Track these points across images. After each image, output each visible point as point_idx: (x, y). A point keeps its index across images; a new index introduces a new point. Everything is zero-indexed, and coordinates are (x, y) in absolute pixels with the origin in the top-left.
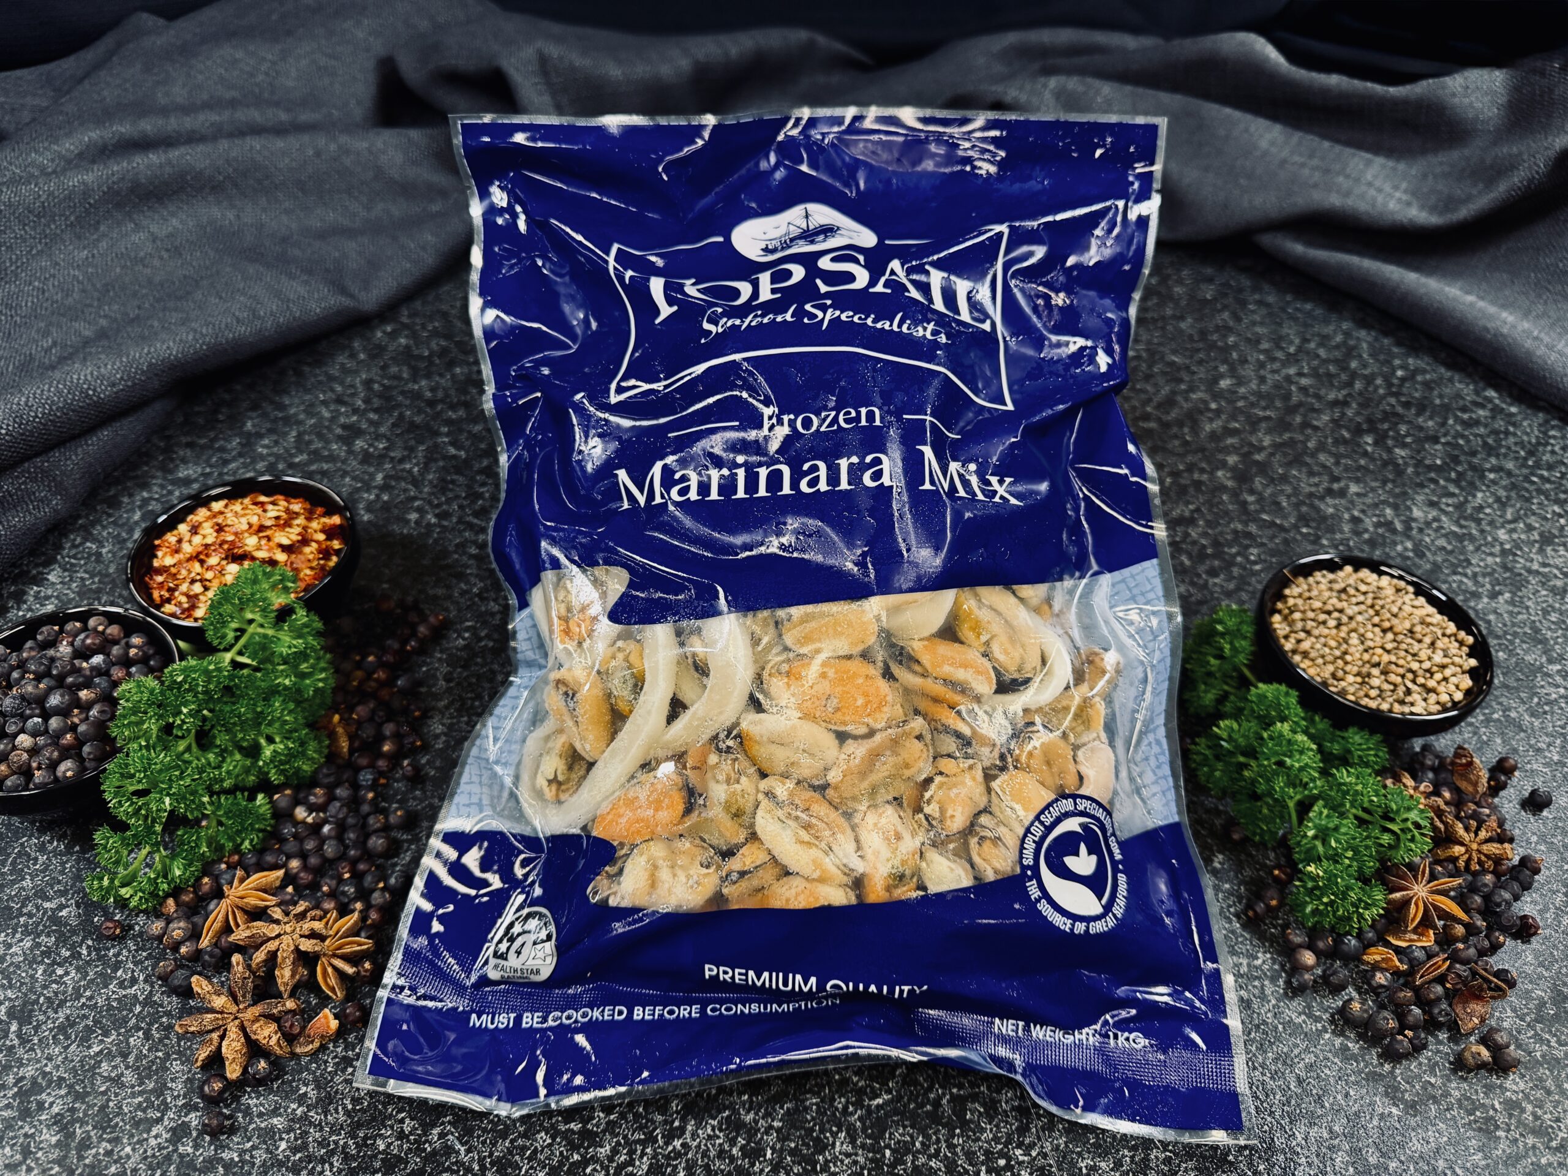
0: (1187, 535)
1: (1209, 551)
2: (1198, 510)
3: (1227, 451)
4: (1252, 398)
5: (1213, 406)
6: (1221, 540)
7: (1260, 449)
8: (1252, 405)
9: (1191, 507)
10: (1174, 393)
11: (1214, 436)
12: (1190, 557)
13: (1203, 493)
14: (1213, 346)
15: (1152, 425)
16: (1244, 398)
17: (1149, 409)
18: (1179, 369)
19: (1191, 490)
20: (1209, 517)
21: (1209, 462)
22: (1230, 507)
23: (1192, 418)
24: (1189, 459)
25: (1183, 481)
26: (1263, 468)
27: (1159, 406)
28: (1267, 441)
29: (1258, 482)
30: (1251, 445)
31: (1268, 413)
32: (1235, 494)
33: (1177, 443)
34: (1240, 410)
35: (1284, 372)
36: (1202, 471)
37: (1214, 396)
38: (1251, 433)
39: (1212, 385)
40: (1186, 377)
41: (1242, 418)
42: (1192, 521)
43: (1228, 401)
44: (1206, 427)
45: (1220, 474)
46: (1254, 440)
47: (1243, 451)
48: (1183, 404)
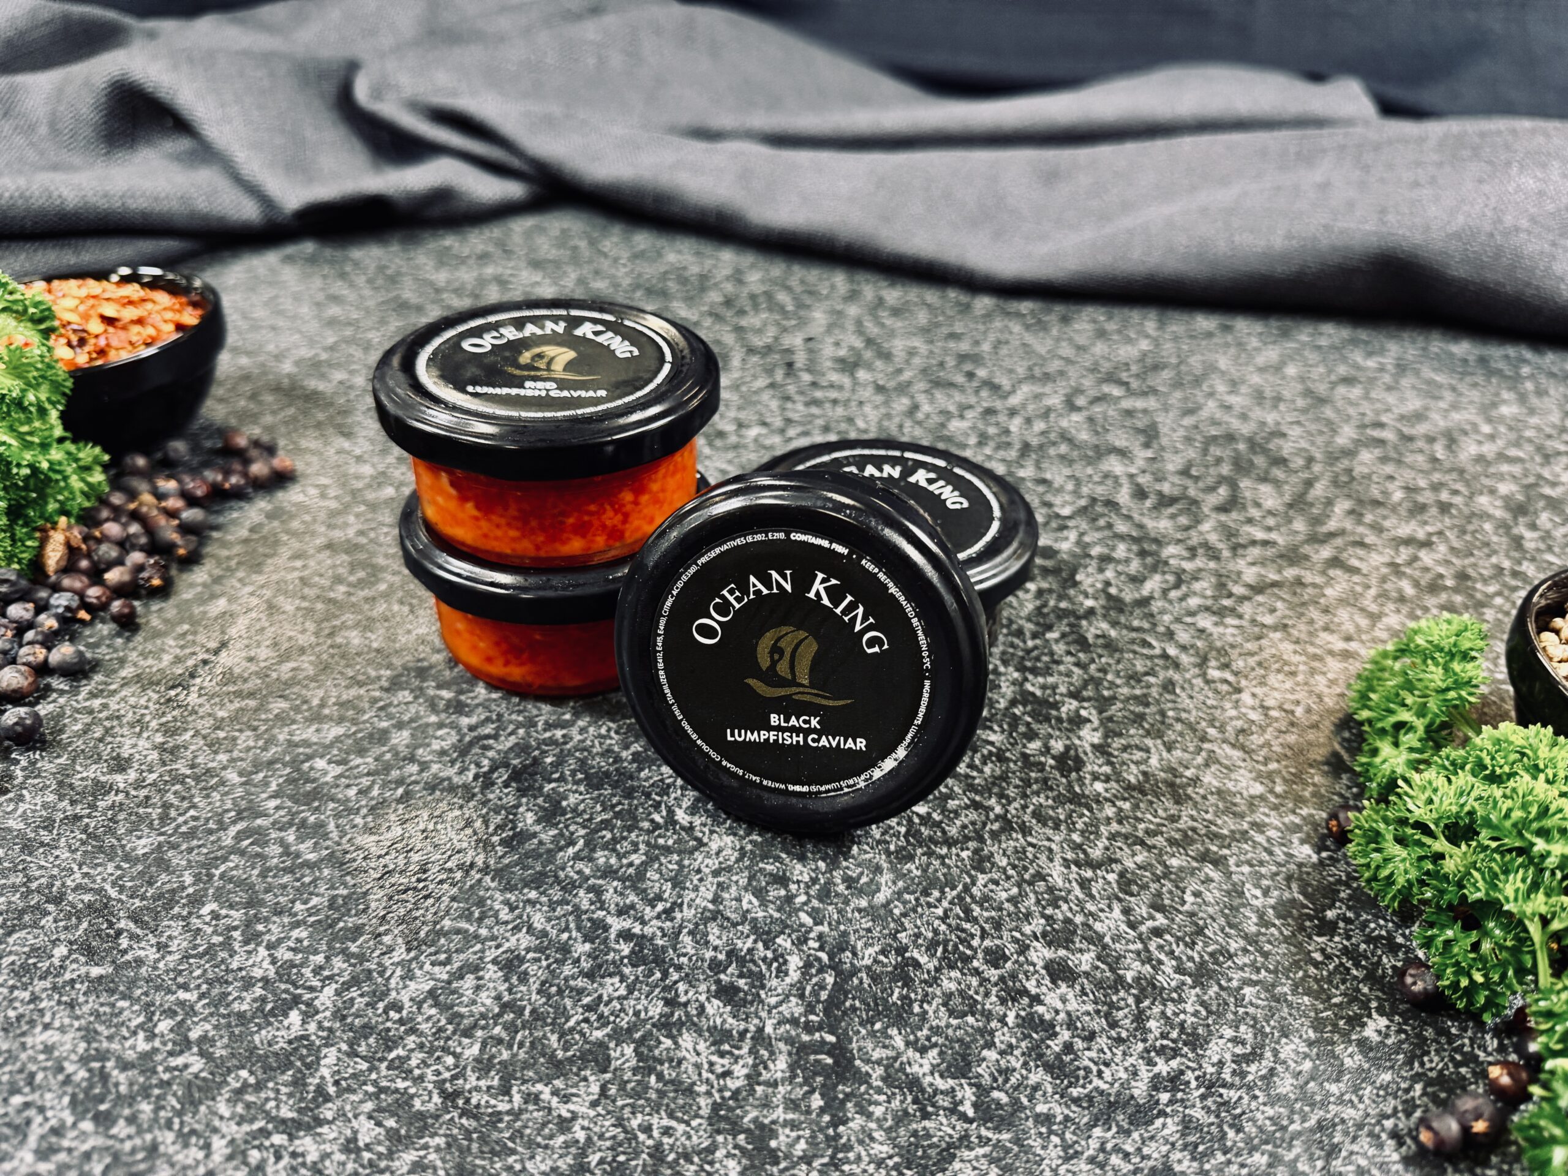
0: (1415, 559)
1: (1449, 583)
2: (1440, 533)
3: (1501, 477)
4: (1548, 430)
5: (1486, 429)
6: (1471, 572)
7: (1554, 484)
8: (1549, 437)
9: (1429, 528)
10: (1427, 408)
11: (1480, 459)
12: (1416, 584)
13: (1452, 517)
14: (1499, 373)
15: (1388, 435)
16: (1539, 429)
17: (1384, 419)
18: (1440, 386)
19: (1434, 511)
20: (1456, 544)
21: (1468, 484)
22: (1495, 539)
23: (1451, 440)
24: (1436, 477)
25: (1421, 499)
27: (1402, 418)
29: (1544, 519)
30: (1540, 477)
32: (1504, 527)
33: (1420, 458)
34: (1530, 440)
36: (1456, 492)
37: (1489, 420)
38: (1542, 465)
39: (1487, 410)
40: (1449, 396)
41: (1530, 448)
42: (1427, 544)
43: (1511, 428)
44: (1469, 449)
45: (1483, 500)
46: (1546, 473)
47: (1526, 481)
48: (1438, 421)
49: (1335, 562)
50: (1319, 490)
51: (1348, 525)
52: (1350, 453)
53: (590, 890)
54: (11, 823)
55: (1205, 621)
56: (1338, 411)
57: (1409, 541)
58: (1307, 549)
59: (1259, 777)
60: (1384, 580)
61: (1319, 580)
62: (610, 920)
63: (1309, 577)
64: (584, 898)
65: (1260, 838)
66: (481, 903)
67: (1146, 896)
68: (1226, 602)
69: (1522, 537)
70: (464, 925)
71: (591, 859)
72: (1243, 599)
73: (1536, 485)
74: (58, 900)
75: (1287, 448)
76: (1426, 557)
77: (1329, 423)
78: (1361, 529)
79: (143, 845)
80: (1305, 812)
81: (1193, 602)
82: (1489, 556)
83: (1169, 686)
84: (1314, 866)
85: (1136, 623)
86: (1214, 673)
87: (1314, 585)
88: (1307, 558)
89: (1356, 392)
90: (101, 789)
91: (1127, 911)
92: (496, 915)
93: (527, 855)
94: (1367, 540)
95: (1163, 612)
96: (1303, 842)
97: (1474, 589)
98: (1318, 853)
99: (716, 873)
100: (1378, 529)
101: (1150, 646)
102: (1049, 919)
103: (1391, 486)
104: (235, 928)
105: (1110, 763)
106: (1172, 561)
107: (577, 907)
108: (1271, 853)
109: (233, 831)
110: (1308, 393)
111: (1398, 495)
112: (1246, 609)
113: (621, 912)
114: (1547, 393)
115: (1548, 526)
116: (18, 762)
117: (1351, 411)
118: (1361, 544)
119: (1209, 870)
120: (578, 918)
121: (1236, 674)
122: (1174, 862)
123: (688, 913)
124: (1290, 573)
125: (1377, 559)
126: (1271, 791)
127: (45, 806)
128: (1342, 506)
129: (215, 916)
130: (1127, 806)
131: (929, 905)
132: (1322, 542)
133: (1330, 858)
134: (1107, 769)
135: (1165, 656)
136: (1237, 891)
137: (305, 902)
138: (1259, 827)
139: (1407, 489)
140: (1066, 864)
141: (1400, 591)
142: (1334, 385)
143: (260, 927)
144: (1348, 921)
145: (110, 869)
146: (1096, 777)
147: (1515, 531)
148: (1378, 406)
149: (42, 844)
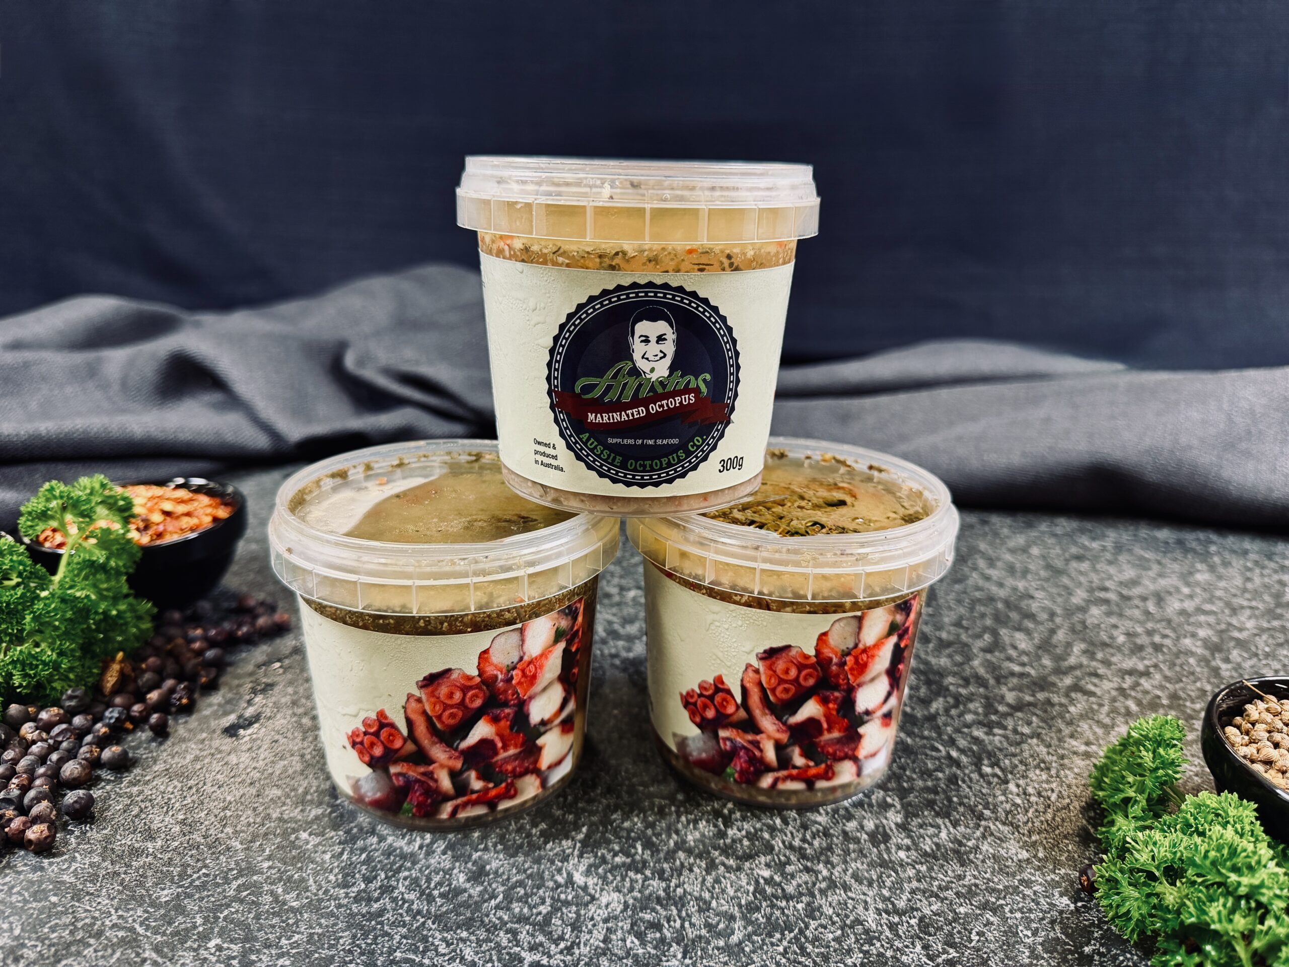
0: (1137, 684)
1: (1165, 702)
2: (1156, 666)
3: (1200, 625)
4: (1233, 591)
5: (1186, 590)
6: (1181, 694)
7: (1240, 630)
8: (1235, 595)
9: (1147, 662)
10: (1140, 577)
11: (1183, 612)
12: (1139, 703)
13: (1164, 653)
14: (1194, 551)
15: (1112, 596)
16: (1226, 590)
17: (1108, 584)
18: (1148, 560)
19: (1150, 650)
20: (1168, 673)
21: (1174, 630)
22: (1198, 669)
23: (1160, 598)
24: (1150, 625)
25: (1139, 641)
26: (1241, 644)
27: (1121, 583)
28: (1250, 624)
29: (1235, 655)
30: (1229, 624)
31: (1254, 604)
32: (1204, 661)
33: (1137, 613)
34: (1220, 599)
35: (1276, 577)
36: (1165, 636)
37: (1188, 584)
38: (1231, 616)
39: (1186, 577)
40: (1156, 568)
41: (1221, 604)
42: (1146, 674)
43: (1205, 590)
44: (1174, 605)
45: (1187, 642)
46: (1234, 621)
47: (1218, 628)
48: (1149, 585)
49: (1076, 688)
50: (1061, 636)
51: (1085, 661)
52: (1083, 610)
53: (507, 932)
54: (65, 878)
55: (979, 733)
56: (1072, 579)
57: (1131, 672)
58: (1053, 679)
59: (1025, 846)
60: (1114, 700)
61: (1064, 700)
62: (523, 954)
63: (1055, 699)
64: (503, 938)
65: (1028, 892)
66: (425, 939)
67: (940, 936)
68: (993, 717)
69: (1220, 668)
70: (413, 957)
71: (508, 909)
72: (1005, 715)
73: (1227, 630)
74: (99, 934)
75: (1034, 606)
76: (1145, 683)
77: (1066, 588)
78: (1094, 664)
79: (165, 895)
80: (1063, 871)
81: (969, 717)
82: (1195, 682)
83: (953, 780)
84: (1072, 913)
85: (926, 733)
86: (987, 770)
87: (1061, 705)
88: (1054, 684)
89: (1085, 566)
90: (136, 852)
91: (926, 947)
92: (436, 950)
93: (460, 906)
94: (1100, 672)
95: (946, 725)
96: (1062, 895)
97: (1185, 706)
98: (1075, 903)
99: (606, 921)
100: (1107, 663)
101: (938, 750)
102: (866, 953)
103: (1115, 633)
104: (234, 958)
105: (909, 837)
106: (951, 688)
107: (498, 945)
108: (1038, 904)
109: (234, 885)
110: (1048, 567)
111: (1121, 639)
112: (1010, 723)
113: (533, 948)
114: (1230, 563)
115: (1239, 660)
116: (73, 832)
117: (1082, 579)
118: (1096, 675)
119: (989, 915)
120: (499, 952)
121: (1002, 770)
122: (962, 910)
123: (585, 950)
124: (1041, 696)
125: (1107, 685)
126: (1035, 856)
127: (91, 865)
128: (1078, 648)
129: (219, 948)
130: (924, 868)
131: (772, 944)
132: (1065, 673)
133: (1083, 906)
134: (907, 841)
135: (949, 757)
136: (1012, 932)
137: (289, 939)
138: (1028, 883)
139: (1128, 634)
140: (878, 912)
141: (1127, 709)
142: (1067, 561)
143: (253, 957)
144: (1101, 955)
145: (139, 913)
146: (899, 847)
147: (1213, 663)
148: (1103, 575)
149: (88, 893)
